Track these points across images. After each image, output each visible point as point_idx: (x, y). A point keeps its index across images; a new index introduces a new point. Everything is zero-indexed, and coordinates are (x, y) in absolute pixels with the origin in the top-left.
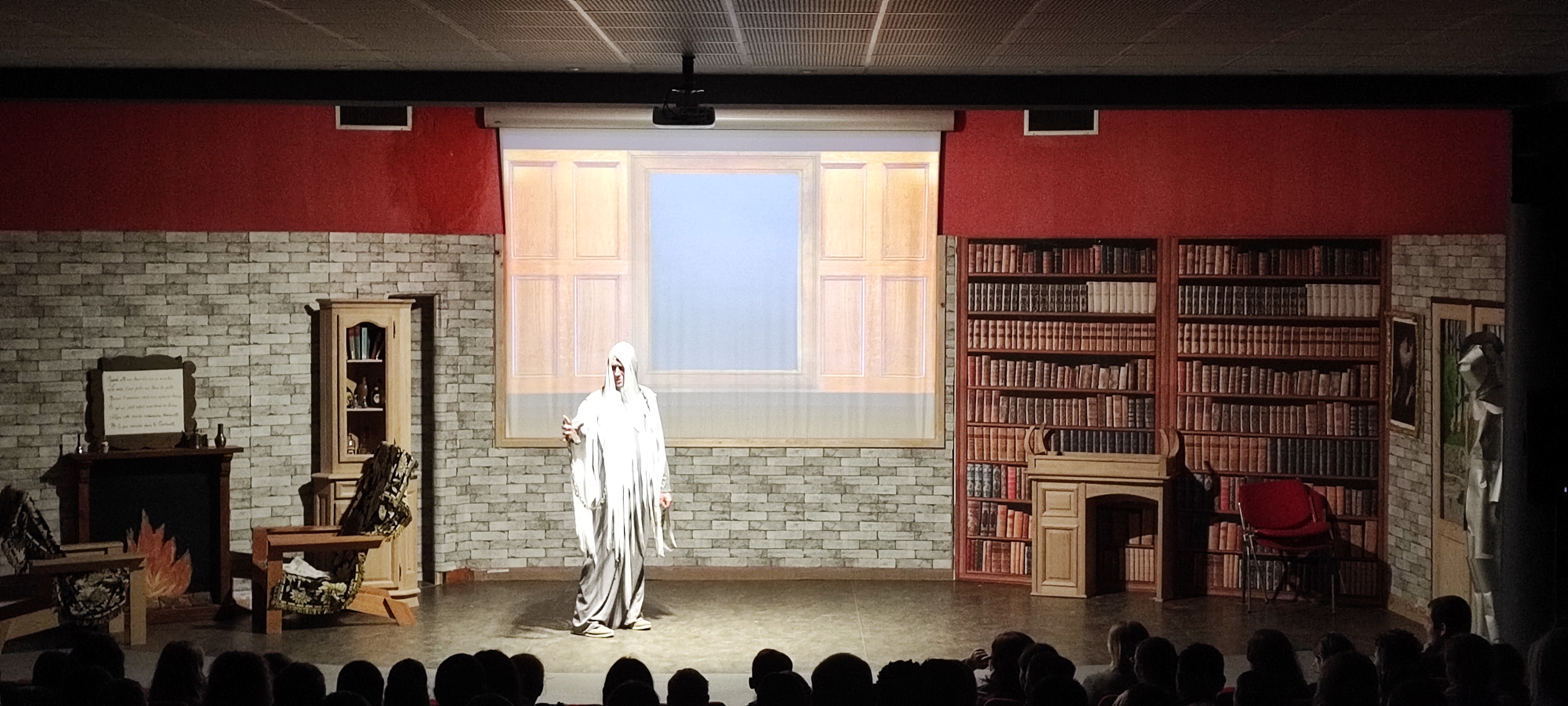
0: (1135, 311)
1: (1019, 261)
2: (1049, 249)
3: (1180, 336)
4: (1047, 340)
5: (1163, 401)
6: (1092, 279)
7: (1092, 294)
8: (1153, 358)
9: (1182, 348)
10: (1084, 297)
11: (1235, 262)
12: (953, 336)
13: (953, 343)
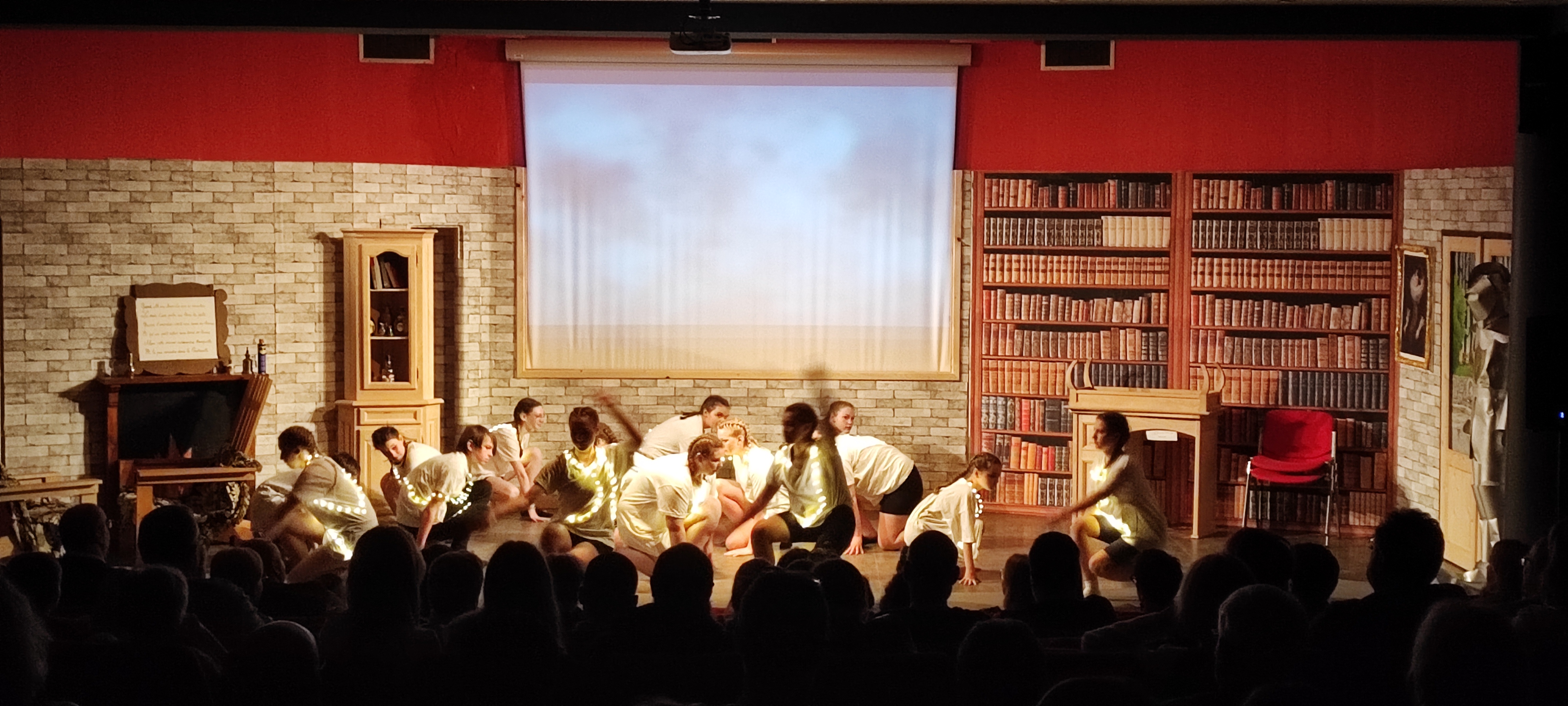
0: (1149, 245)
1: (1035, 195)
2: (1064, 184)
3: (1193, 269)
4: (1062, 274)
5: (1176, 335)
6: (1106, 214)
7: (1107, 228)
8: (1167, 291)
9: (1196, 283)
10: (1099, 231)
11: (1249, 196)
12: (969, 270)
13: (969, 277)
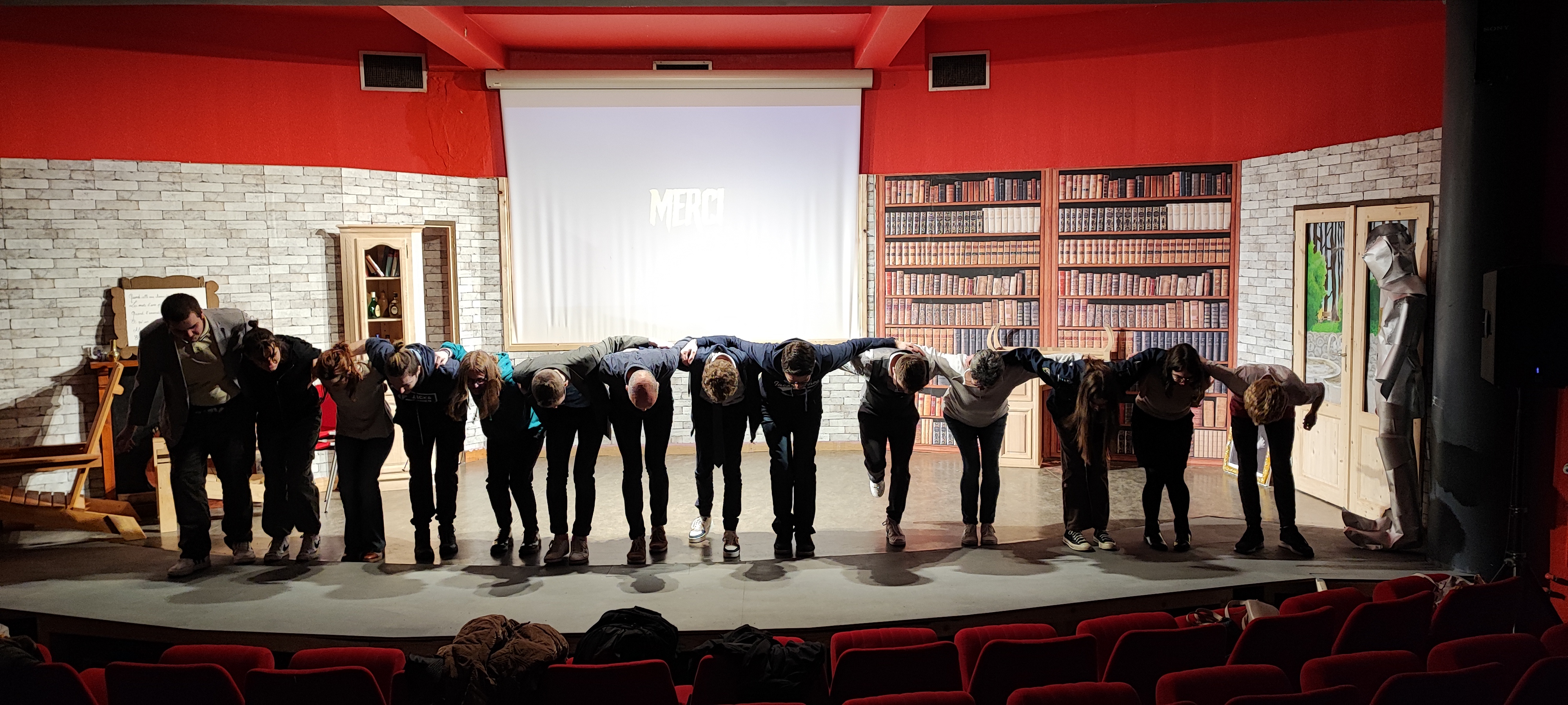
0: (1023, 231)
1: (927, 193)
2: (952, 183)
3: (1060, 249)
4: (950, 257)
5: (1047, 304)
6: (987, 206)
7: (987, 218)
8: (1038, 268)
9: (1063, 261)
10: (981, 220)
11: (1107, 188)
12: (873, 256)
13: (873, 262)
